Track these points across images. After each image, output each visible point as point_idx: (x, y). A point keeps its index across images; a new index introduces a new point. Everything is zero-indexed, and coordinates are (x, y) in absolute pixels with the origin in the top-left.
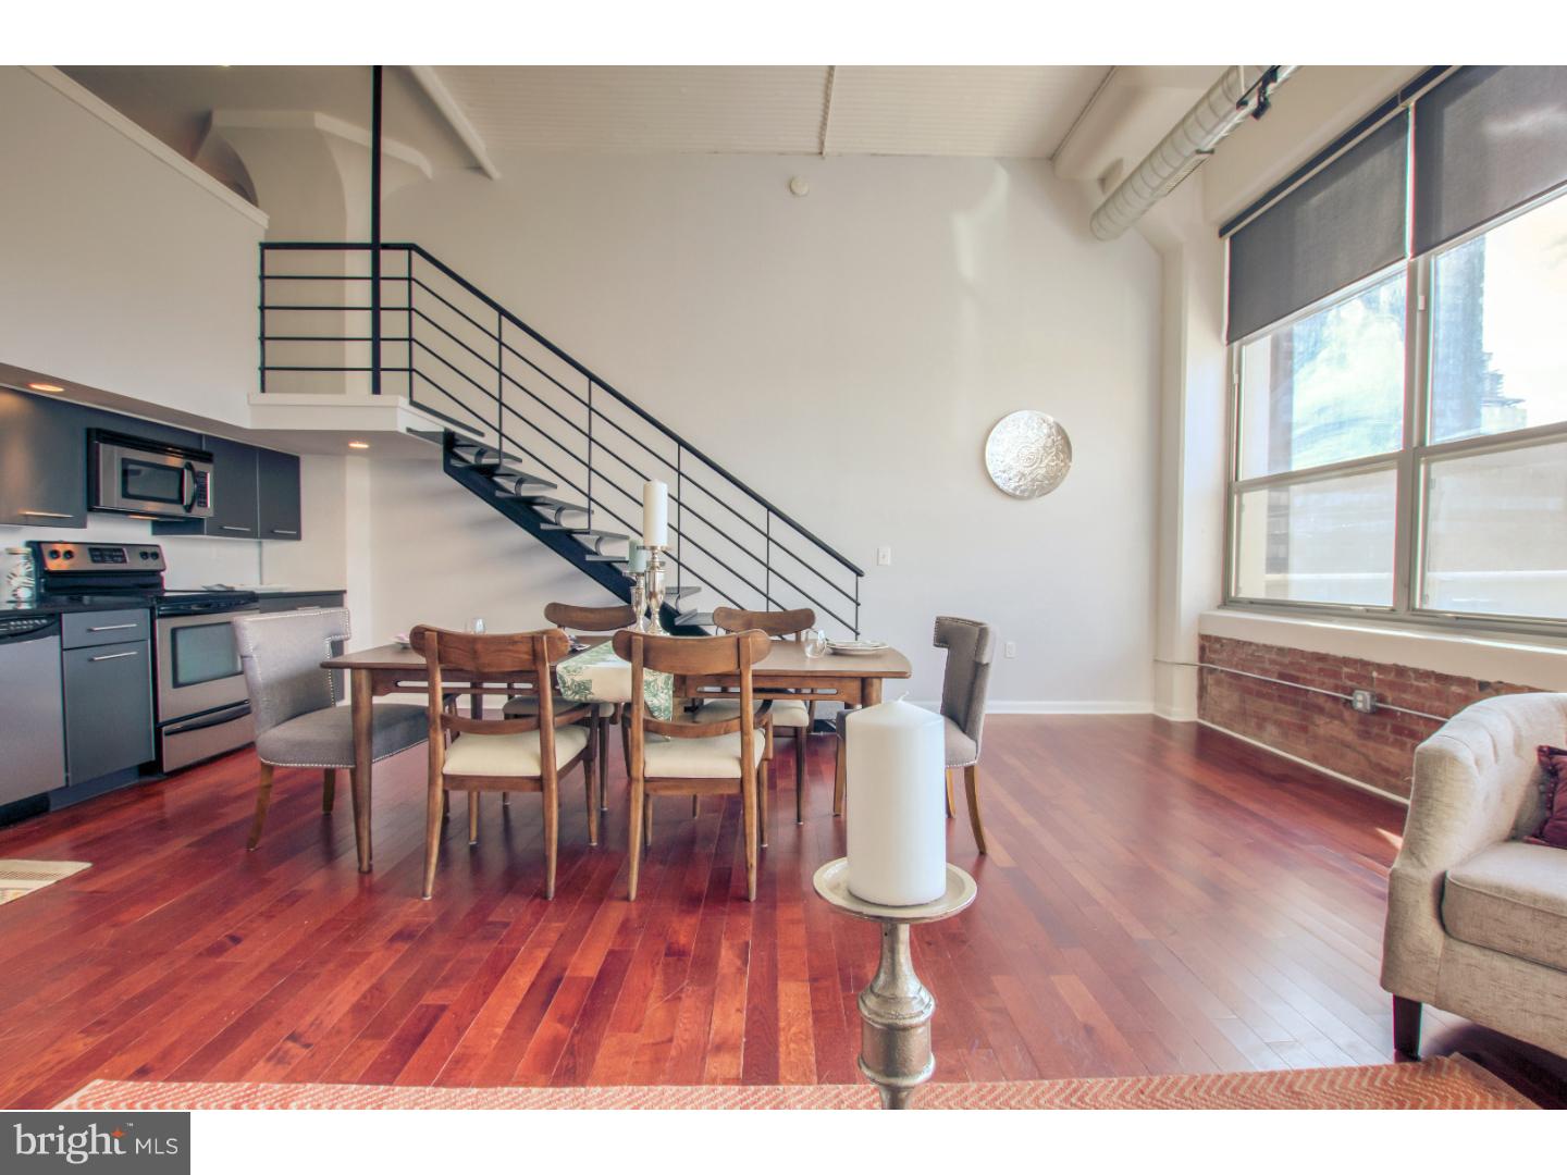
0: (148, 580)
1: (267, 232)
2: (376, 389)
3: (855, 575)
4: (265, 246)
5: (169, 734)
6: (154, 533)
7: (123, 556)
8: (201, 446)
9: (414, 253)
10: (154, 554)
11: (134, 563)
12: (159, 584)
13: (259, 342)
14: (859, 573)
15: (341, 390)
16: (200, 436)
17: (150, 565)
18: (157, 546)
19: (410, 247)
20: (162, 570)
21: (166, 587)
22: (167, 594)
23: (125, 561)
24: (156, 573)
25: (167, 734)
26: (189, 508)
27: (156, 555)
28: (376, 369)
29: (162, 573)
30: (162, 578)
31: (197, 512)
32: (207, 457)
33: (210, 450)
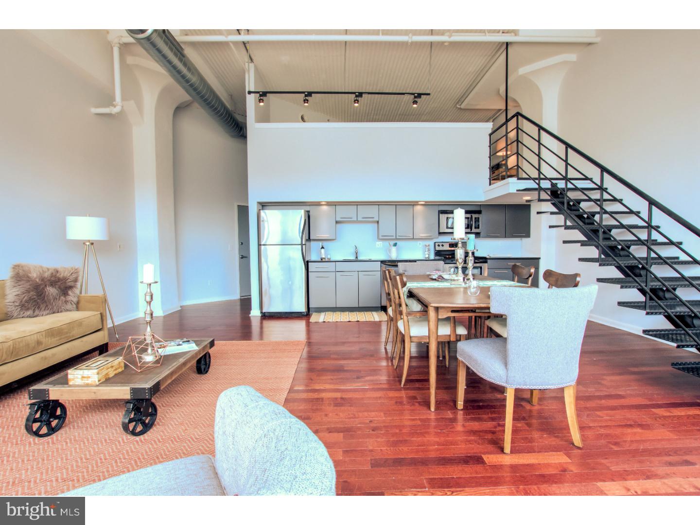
19: (519, 114)
31: (474, 230)
32: (479, 212)
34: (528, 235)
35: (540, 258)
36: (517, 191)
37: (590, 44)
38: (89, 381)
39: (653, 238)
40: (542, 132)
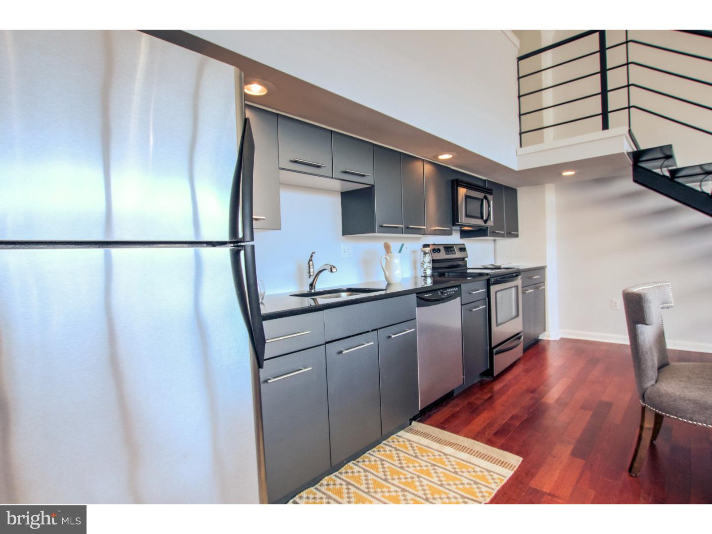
0: (456, 264)
1: (519, 50)
2: (605, 126)
4: (520, 59)
5: (497, 353)
7: (454, 251)
8: (486, 185)
10: (460, 249)
11: (458, 254)
12: (464, 266)
13: (519, 118)
15: (541, 140)
16: (485, 181)
18: (464, 244)
20: (467, 257)
21: (468, 266)
22: (469, 271)
23: (455, 253)
24: (462, 260)
25: (496, 354)
26: (486, 221)
27: (462, 250)
28: (605, 113)
29: (466, 259)
30: (466, 261)
31: (488, 224)
32: (490, 192)
33: (490, 187)
34: (517, 236)
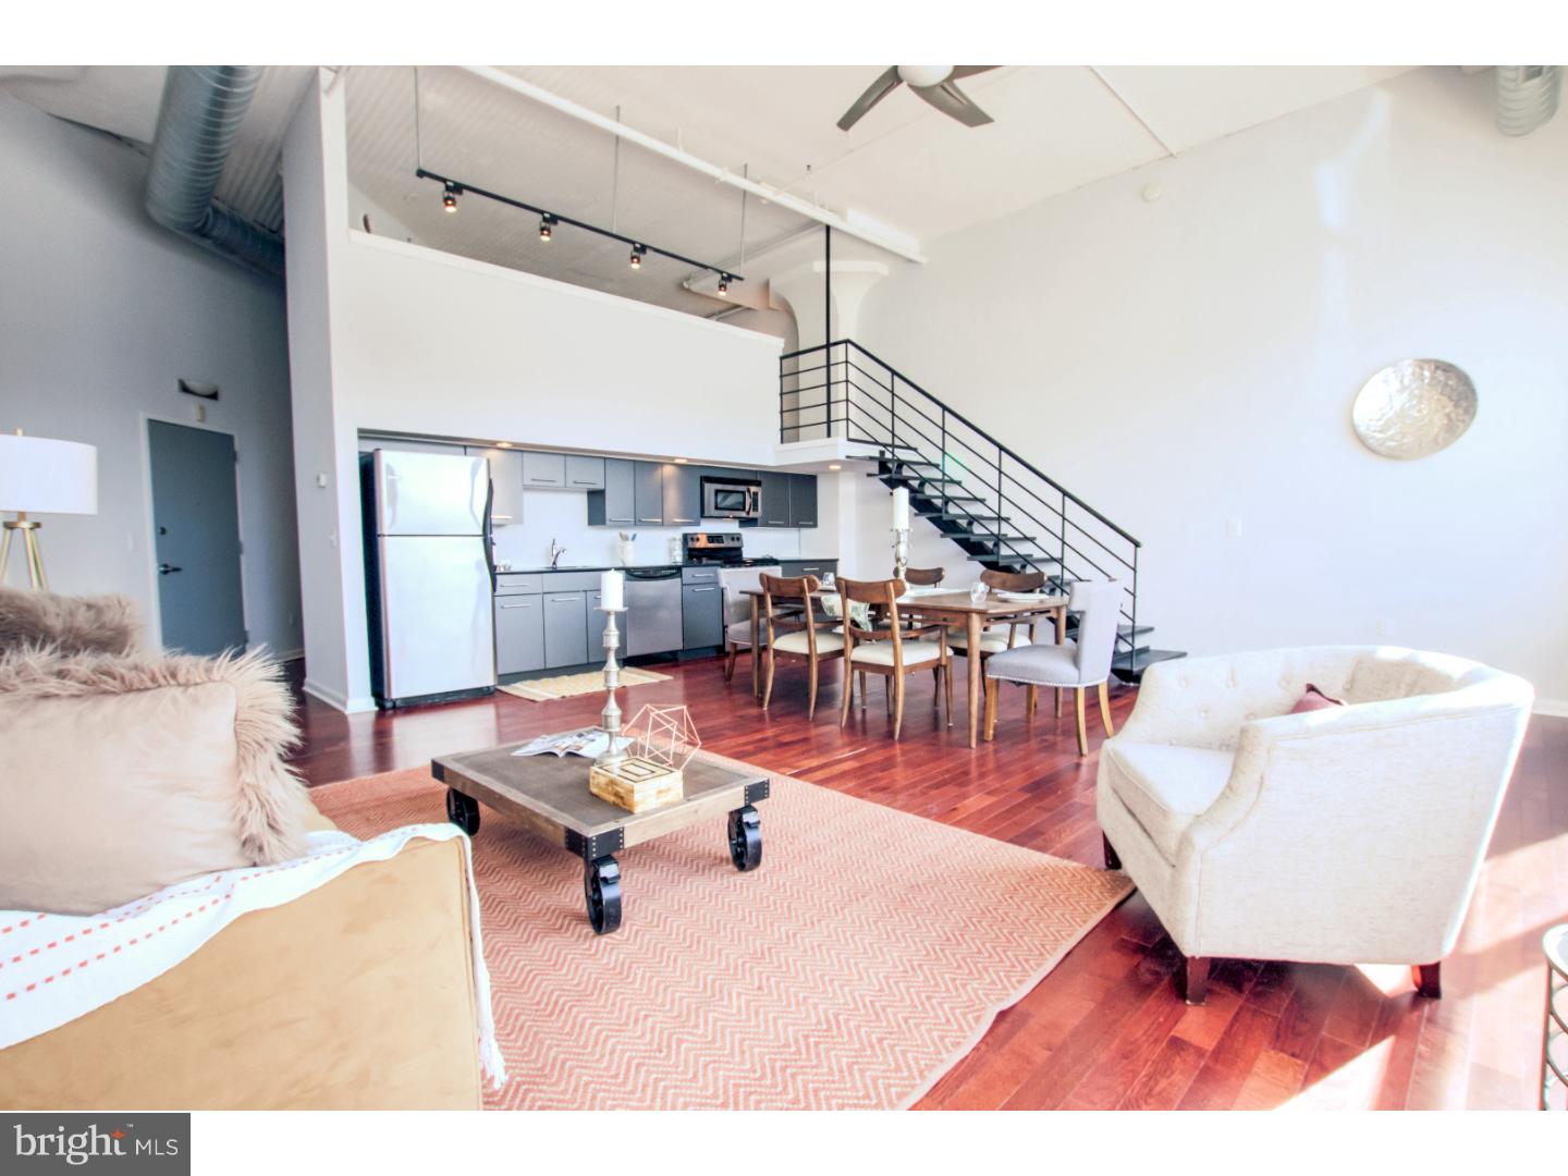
0: (734, 553)
1: (784, 349)
2: (830, 434)
3: (1133, 546)
4: (783, 358)
6: (740, 526)
7: (724, 540)
8: (753, 478)
9: (849, 346)
10: (737, 538)
11: (727, 544)
12: (741, 555)
13: (779, 415)
14: (1137, 545)
15: (814, 437)
17: (735, 544)
18: (740, 534)
19: (847, 342)
20: (742, 547)
23: (725, 543)
24: (739, 549)
26: (748, 513)
27: (738, 539)
28: (829, 422)
29: (742, 549)
31: (752, 514)
32: (756, 484)
33: (758, 479)
34: (815, 525)
35: (836, 561)
36: (848, 457)
37: (910, 261)
38: (669, 798)
39: (1003, 532)
40: (896, 378)
